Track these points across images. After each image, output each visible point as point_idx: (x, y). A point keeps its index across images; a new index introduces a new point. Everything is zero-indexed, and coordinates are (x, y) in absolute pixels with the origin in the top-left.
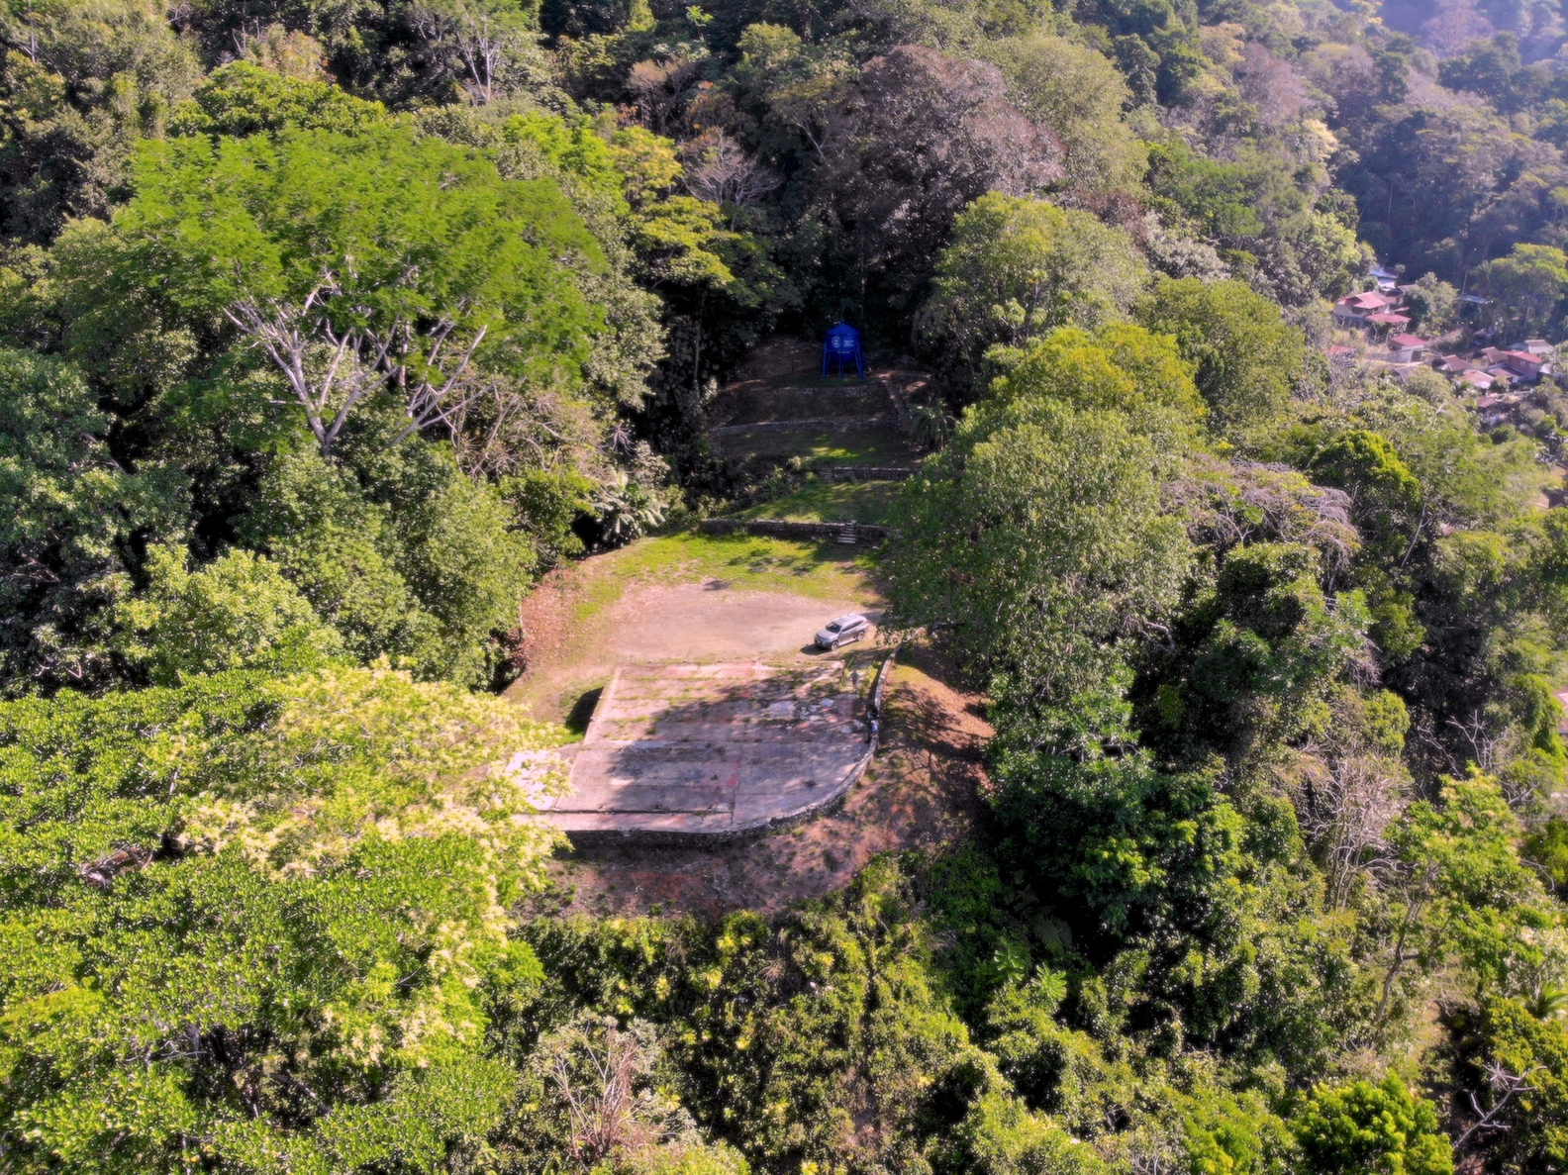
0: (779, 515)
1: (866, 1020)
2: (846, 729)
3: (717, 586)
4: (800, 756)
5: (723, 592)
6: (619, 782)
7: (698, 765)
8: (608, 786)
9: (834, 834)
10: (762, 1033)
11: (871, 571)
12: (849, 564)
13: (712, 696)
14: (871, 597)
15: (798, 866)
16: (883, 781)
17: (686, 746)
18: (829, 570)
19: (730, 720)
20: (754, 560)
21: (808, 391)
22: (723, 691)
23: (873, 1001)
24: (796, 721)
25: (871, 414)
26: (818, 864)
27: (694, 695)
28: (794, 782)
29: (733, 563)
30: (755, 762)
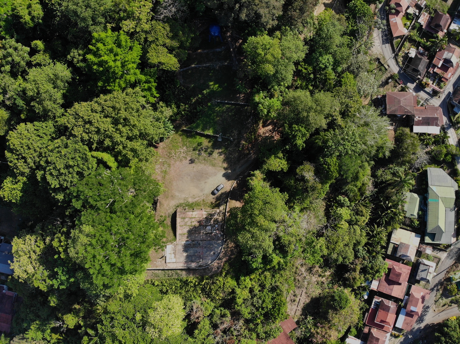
0: (203, 130)
2: (219, 235)
3: (192, 161)
4: (212, 245)
5: (193, 165)
6: (185, 254)
7: (196, 249)
8: (183, 256)
9: (218, 264)
11: (225, 154)
12: (220, 150)
13: (197, 224)
14: (225, 165)
15: (213, 270)
16: (226, 249)
17: (194, 243)
18: (216, 152)
19: (200, 233)
20: (199, 148)
24: (211, 233)
26: (216, 269)
27: (193, 224)
28: (212, 253)
29: (194, 150)
30: (205, 247)
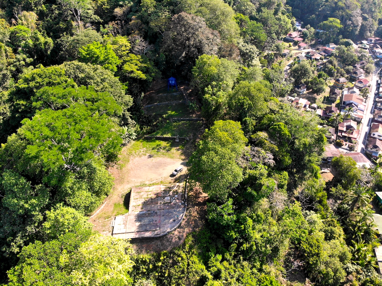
0: (162, 135)
1: (188, 269)
2: (180, 204)
3: (150, 156)
4: (172, 213)
5: (152, 158)
6: (138, 224)
7: (152, 218)
8: (135, 225)
9: (180, 232)
10: (169, 273)
11: (183, 149)
12: (178, 148)
13: (154, 196)
14: (183, 157)
15: (174, 241)
16: (188, 217)
17: (150, 212)
18: (174, 150)
19: (157, 203)
20: (158, 147)
21: (165, 95)
22: (155, 194)
23: (188, 265)
24: (170, 202)
25: (180, 100)
26: (177, 239)
27: (150, 196)
28: (171, 220)
29: (153, 149)
30: (163, 216)
